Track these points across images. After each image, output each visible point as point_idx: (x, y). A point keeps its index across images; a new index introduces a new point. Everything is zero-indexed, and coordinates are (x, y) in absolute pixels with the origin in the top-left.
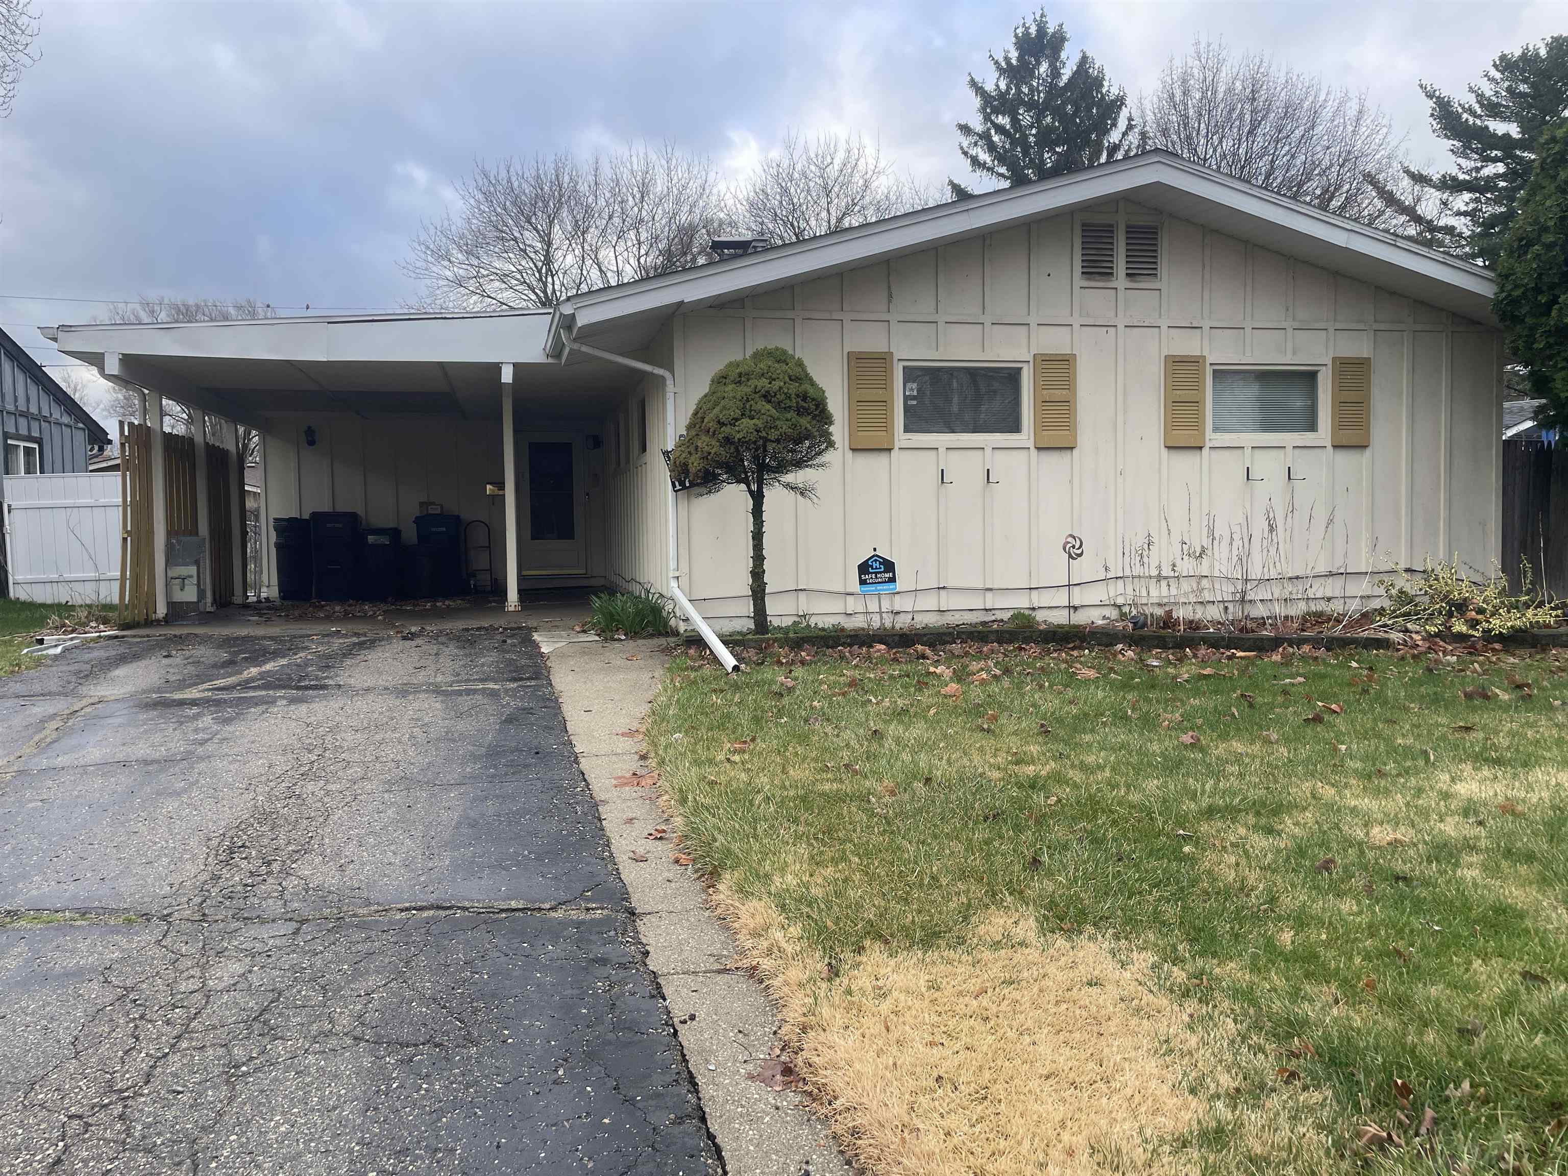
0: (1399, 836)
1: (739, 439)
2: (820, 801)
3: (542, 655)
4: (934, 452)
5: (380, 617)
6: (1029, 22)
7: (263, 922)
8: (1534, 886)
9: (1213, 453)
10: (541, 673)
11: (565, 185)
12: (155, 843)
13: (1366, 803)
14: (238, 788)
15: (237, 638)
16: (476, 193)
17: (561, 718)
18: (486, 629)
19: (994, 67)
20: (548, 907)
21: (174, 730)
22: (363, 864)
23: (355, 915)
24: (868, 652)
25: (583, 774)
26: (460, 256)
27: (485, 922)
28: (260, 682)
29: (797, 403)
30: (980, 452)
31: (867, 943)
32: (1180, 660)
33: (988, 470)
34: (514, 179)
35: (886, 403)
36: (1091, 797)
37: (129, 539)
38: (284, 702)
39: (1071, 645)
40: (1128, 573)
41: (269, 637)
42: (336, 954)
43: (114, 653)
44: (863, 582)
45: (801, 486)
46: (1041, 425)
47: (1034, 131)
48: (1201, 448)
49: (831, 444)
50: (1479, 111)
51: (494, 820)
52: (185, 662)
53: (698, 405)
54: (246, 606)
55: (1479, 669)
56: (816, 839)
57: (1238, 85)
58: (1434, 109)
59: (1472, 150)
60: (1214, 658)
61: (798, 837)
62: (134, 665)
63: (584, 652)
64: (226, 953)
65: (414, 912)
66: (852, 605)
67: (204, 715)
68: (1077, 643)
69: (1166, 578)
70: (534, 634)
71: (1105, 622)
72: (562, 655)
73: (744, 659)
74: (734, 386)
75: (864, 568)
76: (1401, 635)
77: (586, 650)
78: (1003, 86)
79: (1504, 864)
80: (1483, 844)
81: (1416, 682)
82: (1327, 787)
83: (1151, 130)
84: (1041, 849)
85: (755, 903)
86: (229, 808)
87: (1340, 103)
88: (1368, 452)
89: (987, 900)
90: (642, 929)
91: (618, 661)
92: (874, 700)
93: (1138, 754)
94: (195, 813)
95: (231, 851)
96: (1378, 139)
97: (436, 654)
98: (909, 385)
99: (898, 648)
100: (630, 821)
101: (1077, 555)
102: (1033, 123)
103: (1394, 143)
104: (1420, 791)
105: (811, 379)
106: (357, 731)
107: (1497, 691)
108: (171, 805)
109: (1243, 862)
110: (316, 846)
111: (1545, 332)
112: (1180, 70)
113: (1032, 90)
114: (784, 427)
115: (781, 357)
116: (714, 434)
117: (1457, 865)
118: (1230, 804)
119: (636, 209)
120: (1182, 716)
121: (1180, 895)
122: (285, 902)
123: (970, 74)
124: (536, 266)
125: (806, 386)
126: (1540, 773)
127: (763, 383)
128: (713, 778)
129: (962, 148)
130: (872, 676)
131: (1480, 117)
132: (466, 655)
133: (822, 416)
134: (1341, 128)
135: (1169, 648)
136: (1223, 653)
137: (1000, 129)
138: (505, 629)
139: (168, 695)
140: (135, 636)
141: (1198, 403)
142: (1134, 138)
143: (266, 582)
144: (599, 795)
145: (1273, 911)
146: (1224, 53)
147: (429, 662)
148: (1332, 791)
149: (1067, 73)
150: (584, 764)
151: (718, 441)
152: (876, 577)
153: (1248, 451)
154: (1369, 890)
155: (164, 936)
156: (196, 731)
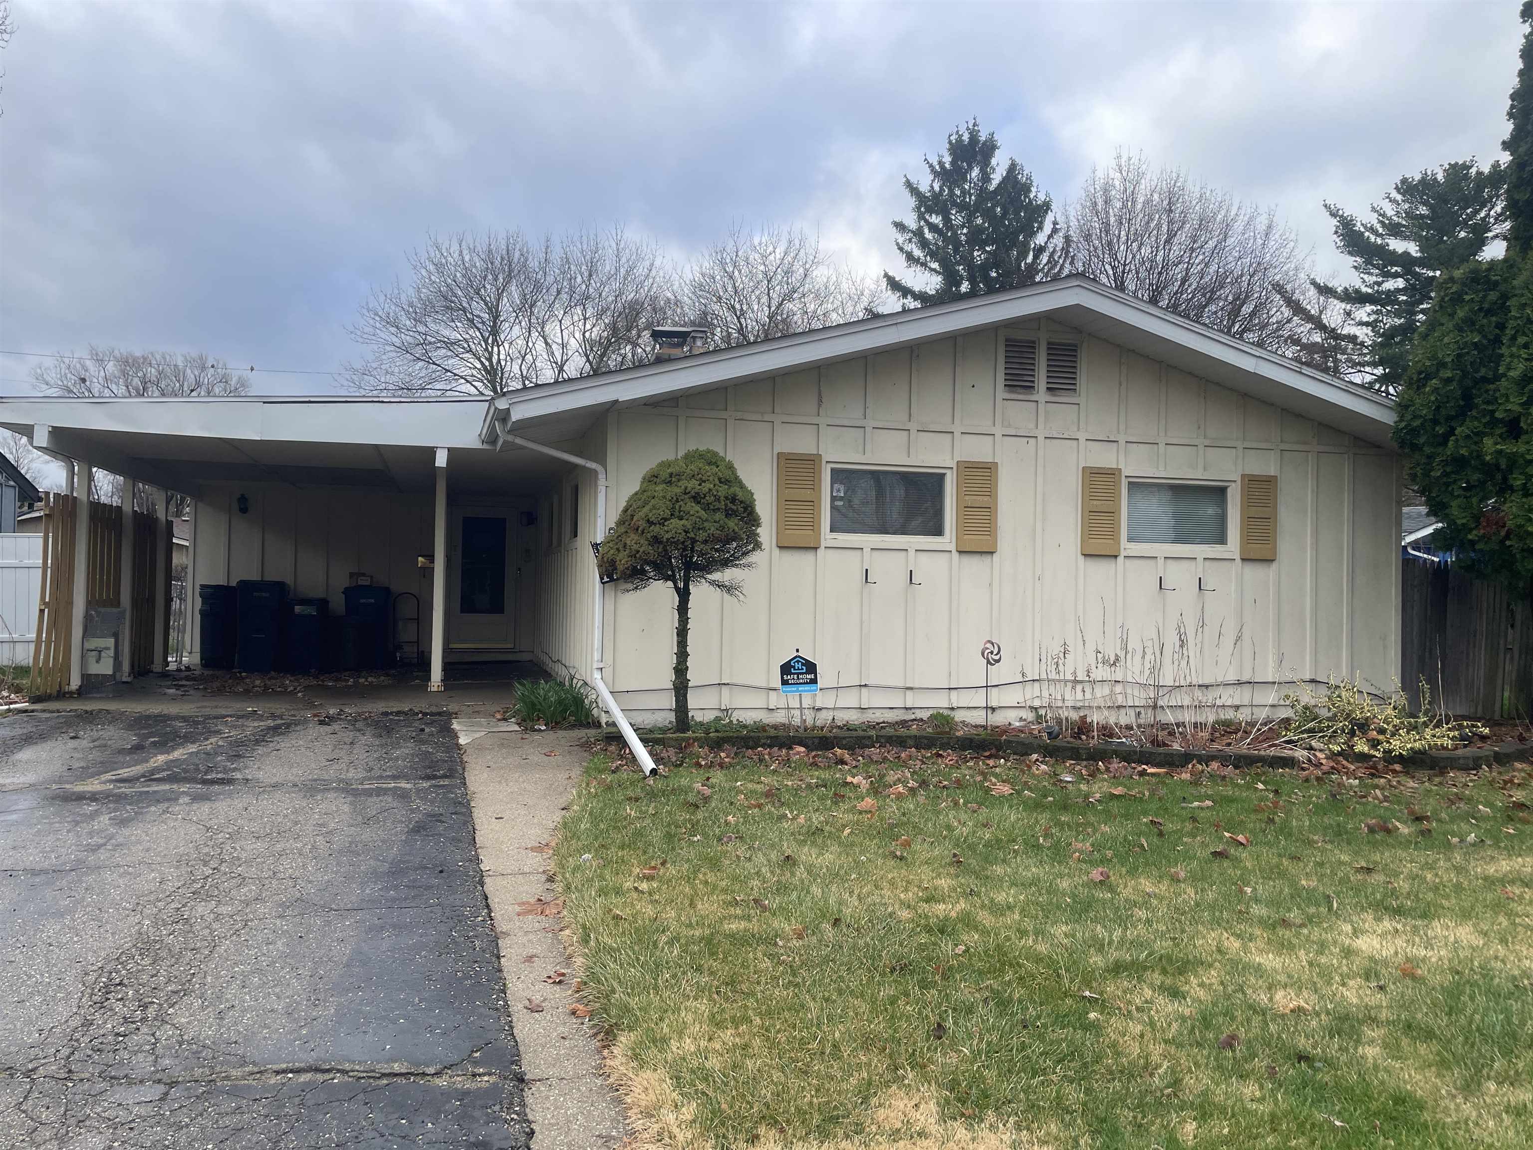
0: (1302, 1004)
1: (668, 539)
2: (726, 945)
3: (458, 747)
4: (859, 552)
5: (300, 694)
6: (962, 130)
7: (131, 1082)
8: (1433, 1069)
9: (1128, 562)
10: (456, 770)
11: (516, 260)
12: (30, 977)
13: (1270, 961)
14: (125, 909)
15: (148, 717)
16: (427, 263)
17: (470, 827)
18: (406, 714)
19: (929, 170)
20: (433, 1071)
21: (69, 831)
22: (244, 1011)
23: (227, 1078)
24: (788, 754)
25: (486, 898)
26: (408, 323)
27: (364, 1091)
28: (165, 774)
29: (726, 505)
30: (903, 553)
31: (762, 1130)
32: (1092, 775)
33: (911, 571)
34: (465, 252)
35: (814, 504)
36: (999, 947)
37: (46, 610)
38: (187, 799)
39: (987, 754)
40: (1044, 676)
41: (183, 717)
42: (203, 1129)
43: (20, 732)
44: (785, 683)
45: (726, 583)
46: (962, 529)
47: (965, 231)
48: (1116, 557)
49: (758, 546)
50: (1380, 230)
51: (387, 956)
52: (91, 745)
53: (628, 502)
54: (165, 675)
55: (1380, 796)
56: (718, 993)
57: (1156, 196)
58: (1337, 227)
59: (1374, 266)
60: (1125, 773)
61: (701, 989)
62: (39, 747)
63: (502, 744)
64: (88, 1123)
65: (290, 1075)
66: (774, 700)
67: (102, 813)
68: (994, 751)
69: (1081, 682)
70: (454, 721)
71: (1022, 723)
72: (479, 747)
73: (662, 759)
74: (664, 485)
75: (786, 669)
76: (1305, 753)
77: (505, 742)
78: (937, 188)
79: (1405, 1042)
80: (1384, 1015)
81: (1320, 810)
82: (1232, 938)
83: (1074, 235)
84: (946, 1011)
85: (648, 1074)
86: (112, 934)
87: (1250, 218)
88: (1274, 565)
89: (888, 1076)
90: (529, 1100)
91: (536, 757)
92: (789, 815)
93: (1048, 892)
94: (75, 939)
95: (107, 990)
96: (1285, 252)
97: (352, 743)
98: (836, 486)
99: (817, 749)
100: (530, 959)
101: (995, 661)
102: (964, 223)
103: (1301, 257)
104: (1322, 947)
105: (740, 482)
106: (258, 838)
107: (1397, 824)
108: (52, 928)
109: (1148, 1036)
110: (197, 986)
111: (1442, 461)
112: (1102, 181)
113: (964, 192)
114: (712, 529)
115: (712, 459)
116: (643, 532)
117: (1358, 1042)
118: (1137, 959)
119: (584, 287)
120: (1092, 845)
121: (1083, 1076)
122: (156, 1058)
123: (905, 176)
124: (482, 336)
125: (736, 489)
126: (1439, 926)
127: (692, 485)
128: (618, 912)
129: (898, 244)
130: (790, 783)
131: (1381, 235)
132: (382, 746)
133: (750, 517)
134: (1252, 241)
135: (1083, 760)
136: (1134, 768)
137: (933, 228)
138: (425, 714)
139: (67, 786)
140: (44, 711)
141: (1113, 513)
142: (1058, 241)
143: (188, 647)
144: (502, 926)
145: (1176, 1095)
146: (1144, 167)
147: (343, 753)
148: (1237, 944)
149: (997, 178)
150: (490, 885)
151: (647, 539)
152: (798, 678)
153: (1161, 561)
154: (1272, 1072)
155: (26, 1097)
156: (91, 834)
